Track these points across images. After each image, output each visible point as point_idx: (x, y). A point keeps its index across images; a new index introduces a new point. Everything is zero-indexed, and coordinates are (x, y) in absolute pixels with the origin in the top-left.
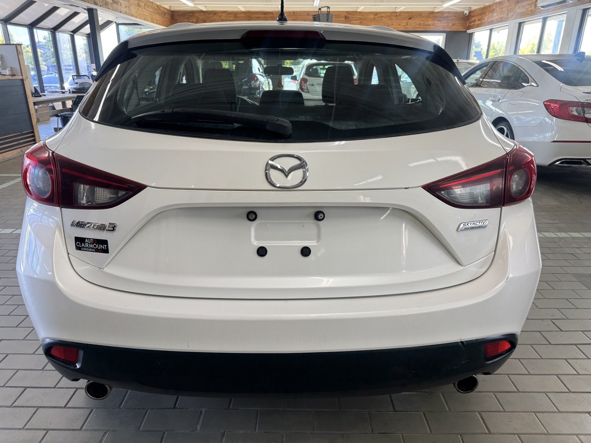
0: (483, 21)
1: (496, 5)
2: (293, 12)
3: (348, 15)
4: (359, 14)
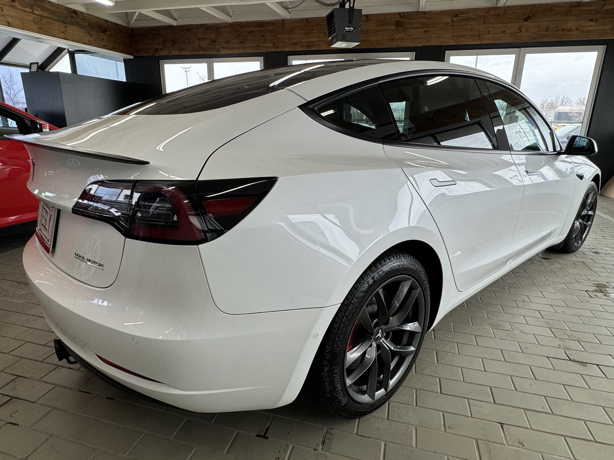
2: (306, 19)
3: (402, 19)
4: (425, 16)
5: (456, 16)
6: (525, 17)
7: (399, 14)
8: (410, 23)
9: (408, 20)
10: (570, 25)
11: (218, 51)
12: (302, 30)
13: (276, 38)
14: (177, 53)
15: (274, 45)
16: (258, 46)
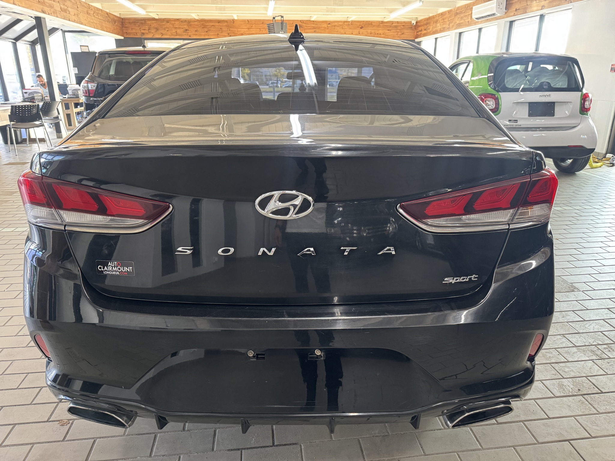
0: (428, 31)
1: (439, 16)
2: (248, 21)
3: (302, 24)
4: (313, 23)
5: (329, 24)
6: (361, 27)
7: (301, 21)
8: (306, 26)
9: (305, 25)
10: (380, 32)
11: (190, 36)
12: (245, 26)
13: (230, 30)
14: (160, 36)
15: (229, 34)
16: (218, 34)
